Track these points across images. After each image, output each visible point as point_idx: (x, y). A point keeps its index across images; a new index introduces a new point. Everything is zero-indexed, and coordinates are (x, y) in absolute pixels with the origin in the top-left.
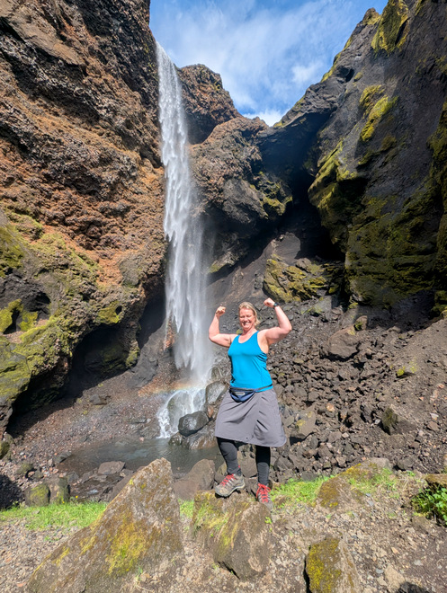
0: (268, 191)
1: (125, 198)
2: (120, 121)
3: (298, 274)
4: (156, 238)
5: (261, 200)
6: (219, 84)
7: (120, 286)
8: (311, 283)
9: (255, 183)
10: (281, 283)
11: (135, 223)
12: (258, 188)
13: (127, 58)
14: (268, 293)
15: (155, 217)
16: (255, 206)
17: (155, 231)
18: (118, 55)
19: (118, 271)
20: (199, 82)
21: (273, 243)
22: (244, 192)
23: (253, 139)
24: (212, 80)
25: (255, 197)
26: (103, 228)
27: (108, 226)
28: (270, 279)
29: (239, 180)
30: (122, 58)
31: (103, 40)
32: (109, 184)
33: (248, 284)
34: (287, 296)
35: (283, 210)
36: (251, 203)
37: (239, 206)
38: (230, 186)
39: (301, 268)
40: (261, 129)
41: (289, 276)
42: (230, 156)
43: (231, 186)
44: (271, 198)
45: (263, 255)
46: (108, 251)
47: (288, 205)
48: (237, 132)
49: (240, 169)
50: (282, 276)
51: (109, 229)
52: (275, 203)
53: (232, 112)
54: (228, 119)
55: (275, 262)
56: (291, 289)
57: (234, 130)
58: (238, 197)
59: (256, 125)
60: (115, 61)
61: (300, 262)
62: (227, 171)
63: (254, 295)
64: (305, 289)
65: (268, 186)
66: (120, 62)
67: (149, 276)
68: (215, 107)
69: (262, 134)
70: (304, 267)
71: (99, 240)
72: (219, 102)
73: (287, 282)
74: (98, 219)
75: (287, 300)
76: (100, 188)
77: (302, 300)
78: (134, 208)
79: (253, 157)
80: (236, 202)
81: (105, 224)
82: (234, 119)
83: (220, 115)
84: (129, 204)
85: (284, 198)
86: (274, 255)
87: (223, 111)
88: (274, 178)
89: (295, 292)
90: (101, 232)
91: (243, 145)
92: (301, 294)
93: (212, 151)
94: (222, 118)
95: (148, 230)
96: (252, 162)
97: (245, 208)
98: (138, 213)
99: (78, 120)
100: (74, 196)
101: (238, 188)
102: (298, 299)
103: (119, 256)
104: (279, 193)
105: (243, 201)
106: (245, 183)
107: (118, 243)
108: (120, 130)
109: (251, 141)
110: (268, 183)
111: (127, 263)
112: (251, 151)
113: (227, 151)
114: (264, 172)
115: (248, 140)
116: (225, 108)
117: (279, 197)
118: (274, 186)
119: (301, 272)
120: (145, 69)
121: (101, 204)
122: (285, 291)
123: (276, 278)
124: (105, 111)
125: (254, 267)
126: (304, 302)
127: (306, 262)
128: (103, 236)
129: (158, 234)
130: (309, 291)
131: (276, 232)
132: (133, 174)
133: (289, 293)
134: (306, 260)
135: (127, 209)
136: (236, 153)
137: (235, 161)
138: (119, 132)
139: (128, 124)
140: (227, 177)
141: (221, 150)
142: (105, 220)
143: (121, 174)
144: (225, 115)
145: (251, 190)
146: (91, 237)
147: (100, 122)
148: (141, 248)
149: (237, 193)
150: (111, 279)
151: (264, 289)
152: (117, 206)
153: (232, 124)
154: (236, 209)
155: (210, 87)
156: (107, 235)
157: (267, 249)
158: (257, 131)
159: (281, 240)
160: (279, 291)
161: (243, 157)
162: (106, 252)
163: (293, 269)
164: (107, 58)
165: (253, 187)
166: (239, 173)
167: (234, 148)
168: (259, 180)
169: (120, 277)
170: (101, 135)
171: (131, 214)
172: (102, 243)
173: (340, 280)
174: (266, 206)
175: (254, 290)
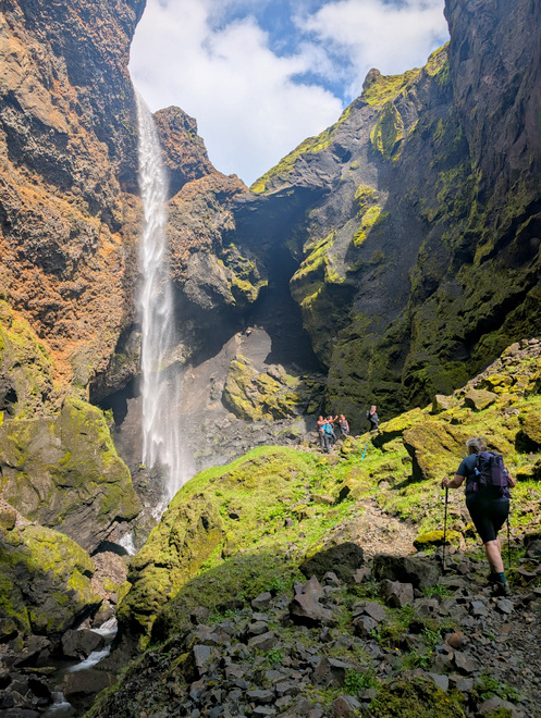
0: (238, 270)
1: (84, 276)
2: (90, 186)
3: (271, 385)
4: (109, 327)
5: (229, 280)
6: (194, 131)
7: (69, 385)
8: (287, 399)
9: (224, 258)
10: (249, 394)
11: (90, 306)
12: (226, 265)
13: (102, 108)
14: (229, 406)
15: (109, 300)
16: (222, 289)
17: (109, 318)
18: (94, 105)
19: (70, 367)
20: (171, 128)
21: (238, 338)
22: (210, 270)
23: (227, 202)
24: (187, 126)
25: (223, 277)
26: (59, 312)
27: (64, 310)
28: (234, 388)
29: (207, 254)
30: (97, 108)
31: (83, 90)
32: (74, 261)
33: (201, 392)
34: (256, 412)
35: (255, 296)
36: (217, 284)
37: (201, 287)
38: (195, 261)
39: (274, 377)
40: (239, 191)
41: (259, 386)
42: (200, 225)
43: (197, 261)
44: (242, 279)
45: (222, 353)
46: (60, 340)
47: (262, 290)
48: (210, 194)
49: (210, 241)
50: (251, 385)
51: (64, 314)
52: (245, 286)
53: (205, 167)
54: (199, 176)
55: (242, 366)
56: (261, 404)
57: (207, 192)
58: (203, 275)
59: (233, 187)
60: (91, 113)
61: (272, 368)
62: (194, 243)
63: (209, 407)
64: (279, 404)
65: (240, 264)
66: (94, 113)
67: (98, 374)
68: (186, 160)
69: (239, 198)
70: (277, 375)
71: (52, 327)
72: (192, 155)
73: (257, 394)
74: (57, 302)
75: (255, 417)
76: (65, 266)
77: (275, 418)
78: (90, 288)
79: (226, 226)
80: (200, 281)
81: (61, 308)
82: (208, 177)
83: (191, 170)
84: (85, 283)
85: (258, 280)
86: (239, 356)
87: (195, 165)
88: (247, 252)
89: (266, 408)
90: (56, 317)
91: (216, 210)
92: (274, 410)
93: (179, 216)
94: (193, 174)
95: (102, 315)
96: (224, 232)
97: (210, 290)
98: (93, 294)
99: (53, 188)
100: (41, 276)
101: (204, 264)
102: (270, 417)
103: (72, 347)
104: (252, 273)
105: (208, 281)
106: (213, 257)
107: (71, 332)
108: (89, 196)
109: (224, 205)
110: (239, 260)
111: (80, 357)
112: (224, 219)
113: (197, 218)
114: (236, 244)
115: (221, 203)
116: (199, 162)
117: (252, 279)
118: (247, 265)
119: (276, 383)
120: (117, 117)
121: (62, 285)
122: (254, 406)
123: (243, 387)
124: (78, 175)
125: (209, 367)
126: (277, 421)
127: (279, 370)
128: (58, 323)
129: (111, 321)
130: (284, 408)
131: (243, 322)
132: (94, 246)
133: (259, 409)
134: (281, 367)
135: (83, 290)
136: (207, 221)
137: (205, 231)
138: (88, 198)
139: (97, 189)
140: (193, 250)
141: (189, 216)
142: (63, 303)
143: (85, 249)
144: (197, 170)
145: (218, 266)
146: (46, 324)
147: (73, 188)
148: (94, 338)
149: (203, 271)
150: (62, 377)
151: (223, 400)
152: (75, 286)
153: (204, 184)
154: (198, 291)
155: (184, 136)
156: (62, 321)
157: (229, 346)
158: (233, 194)
159: (248, 335)
160: (246, 405)
161: (214, 226)
162: (58, 342)
163: (264, 378)
164: (83, 109)
165: (221, 262)
166: (207, 246)
167: (205, 214)
168: (229, 254)
169: (71, 375)
170: (71, 202)
171: (86, 295)
172: (55, 330)
173: (320, 398)
174: (235, 289)
175: (209, 400)
